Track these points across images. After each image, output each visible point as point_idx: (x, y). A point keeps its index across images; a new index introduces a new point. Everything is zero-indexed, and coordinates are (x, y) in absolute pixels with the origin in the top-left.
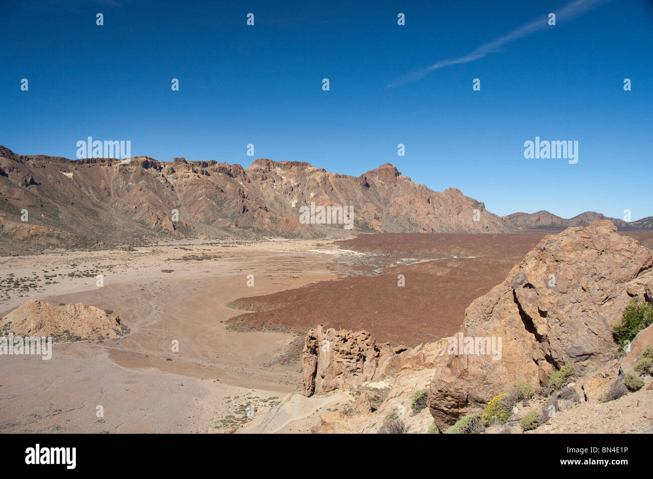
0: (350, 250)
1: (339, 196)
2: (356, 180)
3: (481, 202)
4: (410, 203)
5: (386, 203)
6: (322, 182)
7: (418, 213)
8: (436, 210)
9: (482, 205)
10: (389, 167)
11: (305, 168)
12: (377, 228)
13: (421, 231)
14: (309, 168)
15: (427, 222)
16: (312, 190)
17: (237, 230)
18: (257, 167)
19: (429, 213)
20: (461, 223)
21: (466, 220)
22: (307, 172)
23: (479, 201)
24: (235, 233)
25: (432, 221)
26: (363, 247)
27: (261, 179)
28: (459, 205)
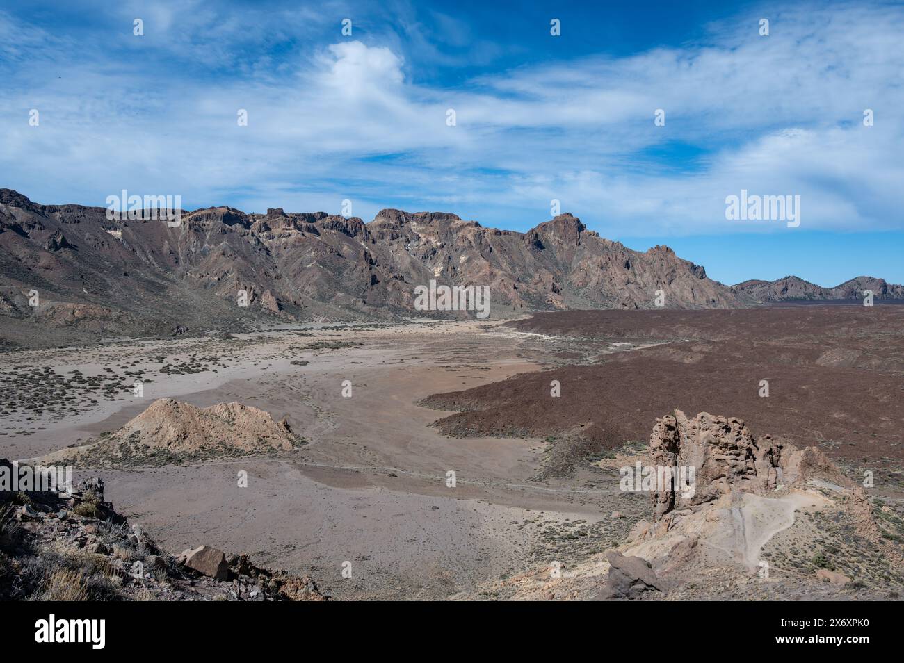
0: (534, 332)
1: (501, 261)
2: (523, 236)
3: (699, 266)
4: (602, 268)
5: (567, 268)
6: (475, 241)
7: (613, 282)
8: (638, 277)
9: (700, 270)
10: (568, 218)
11: (451, 222)
12: (558, 304)
13: (619, 307)
14: (457, 222)
15: (627, 295)
16: (462, 252)
17: (365, 308)
18: (384, 222)
19: (628, 282)
20: (675, 295)
21: (681, 291)
22: (454, 226)
23: (697, 264)
24: (363, 312)
25: (633, 293)
26: (551, 328)
27: (389, 238)
28: (671, 270)
